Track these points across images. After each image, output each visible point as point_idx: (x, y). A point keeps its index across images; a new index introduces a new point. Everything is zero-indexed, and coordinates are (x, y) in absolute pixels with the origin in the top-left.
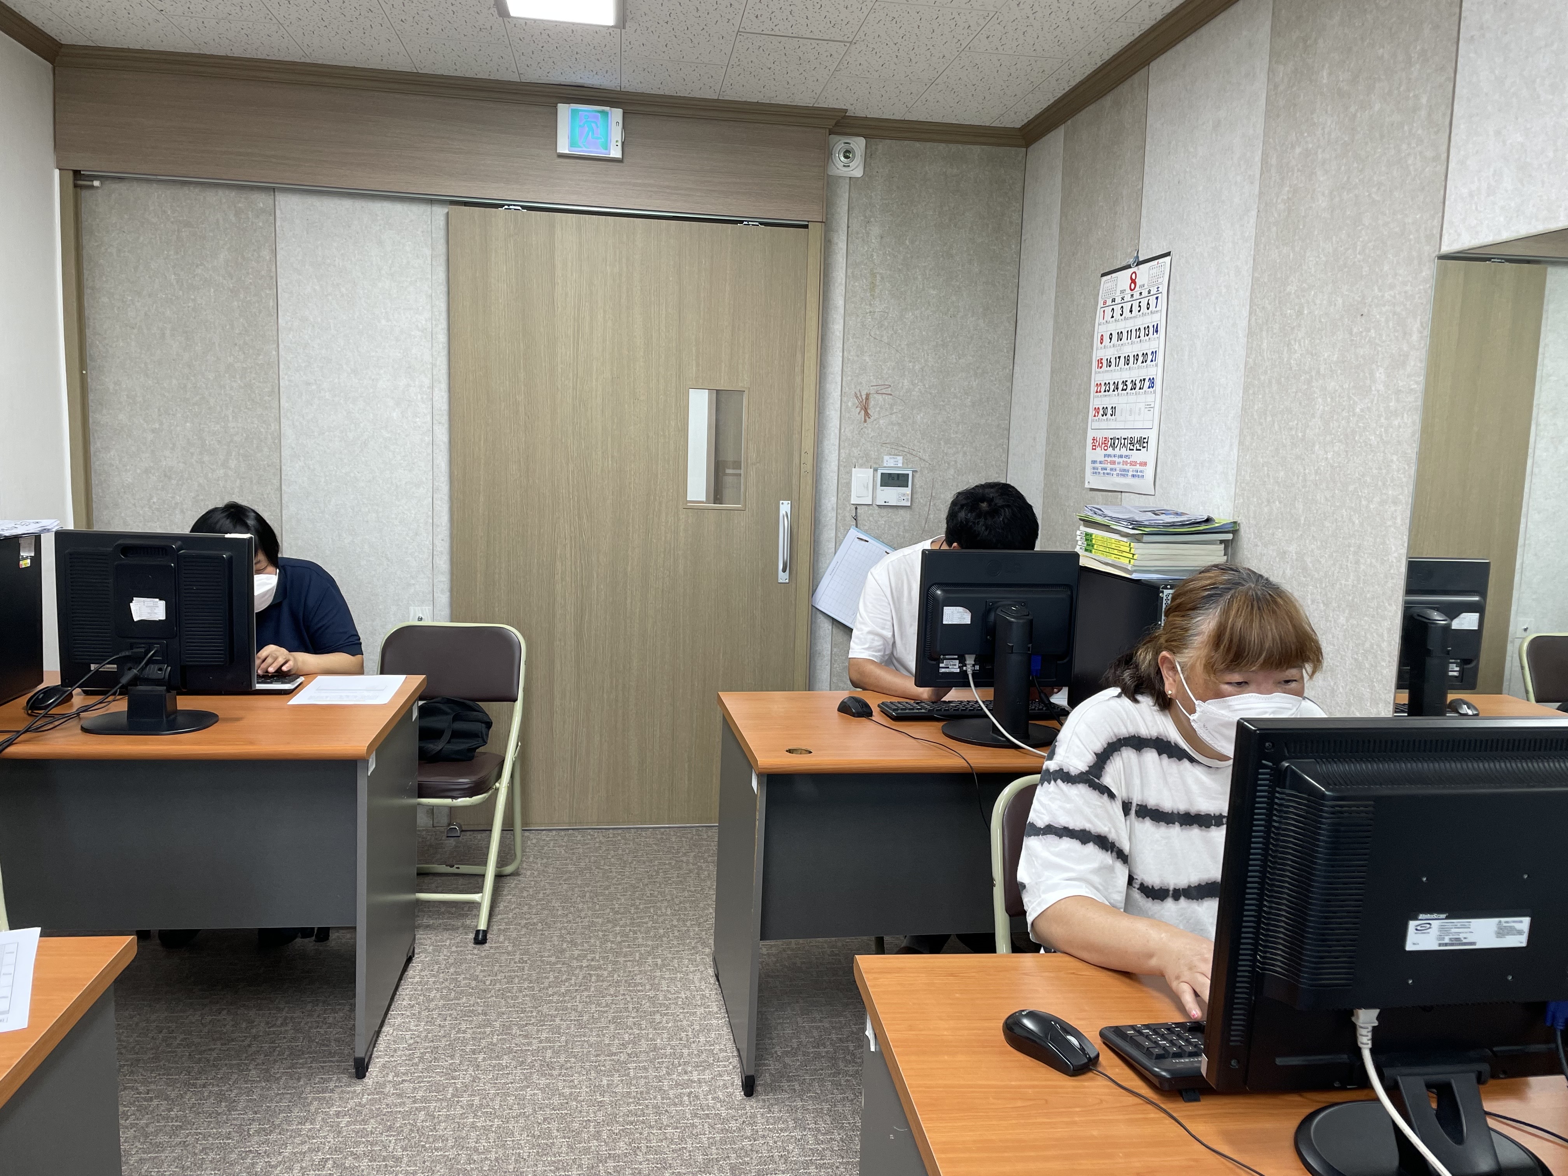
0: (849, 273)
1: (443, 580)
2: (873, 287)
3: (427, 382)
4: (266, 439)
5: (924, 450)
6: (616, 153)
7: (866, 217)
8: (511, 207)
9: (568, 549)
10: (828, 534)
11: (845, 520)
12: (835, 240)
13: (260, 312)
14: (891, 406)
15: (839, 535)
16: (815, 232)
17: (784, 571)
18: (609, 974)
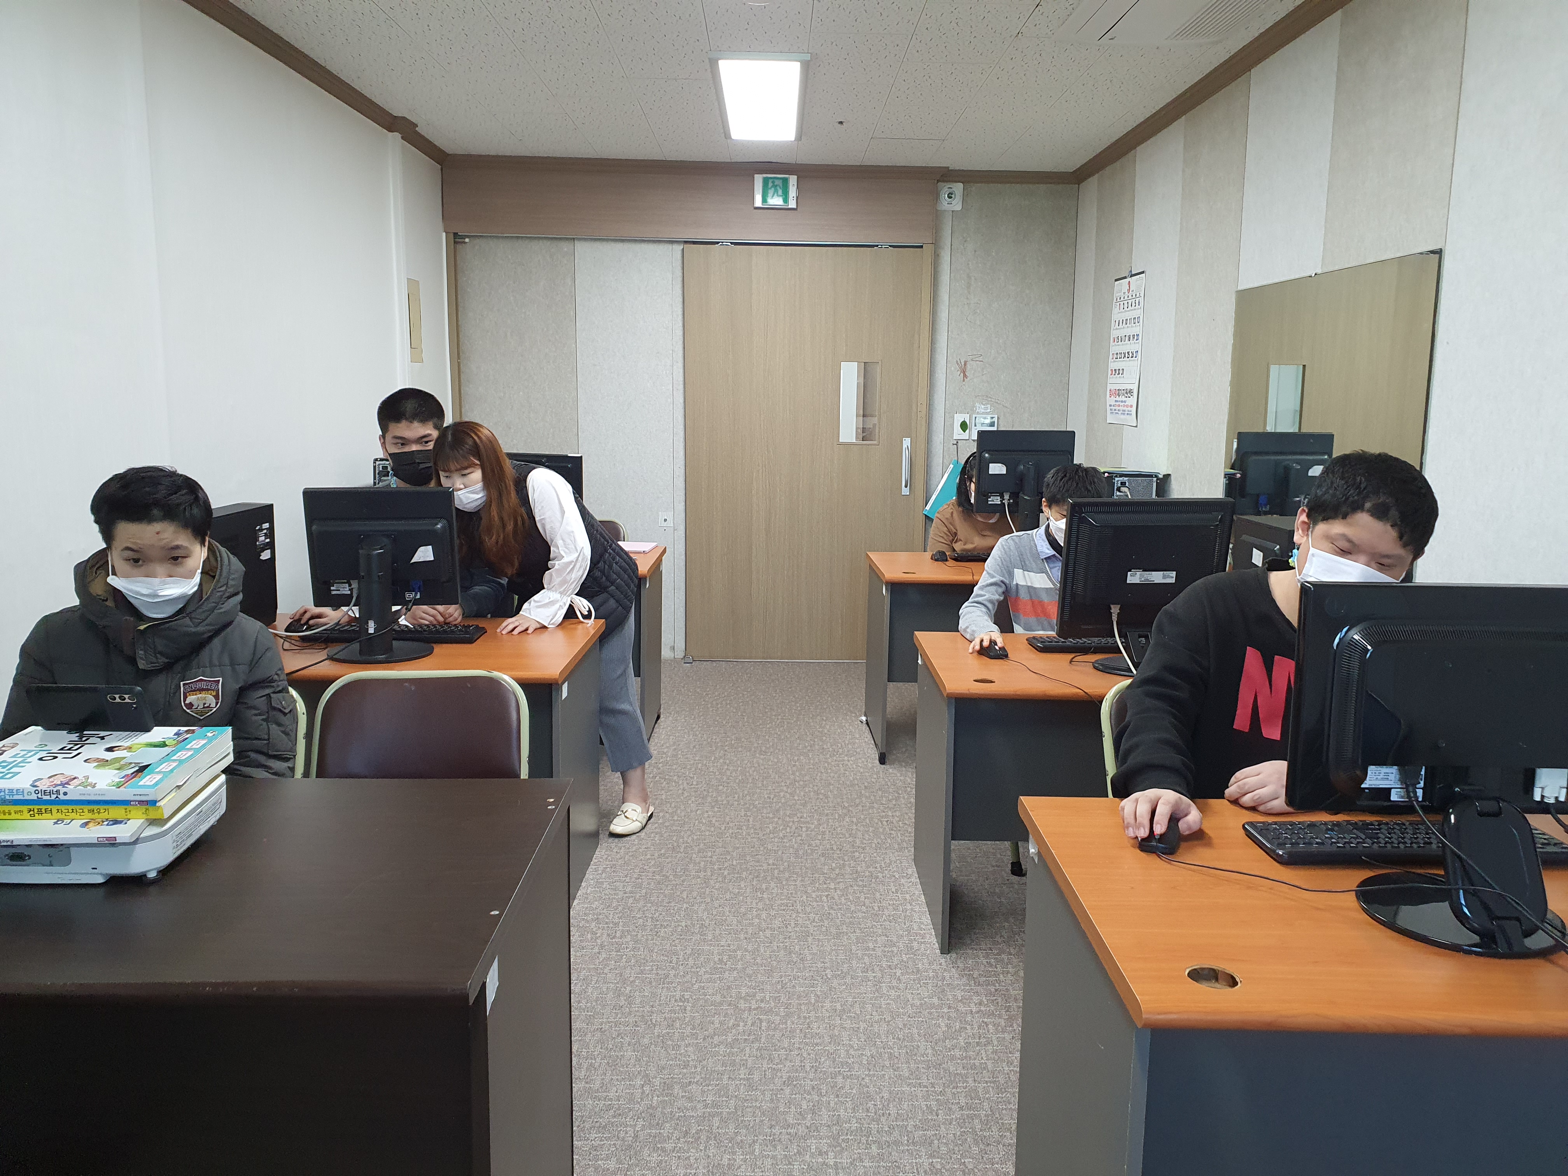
0: (952, 277)
1: (680, 495)
3: (669, 361)
4: (569, 402)
5: (1006, 399)
6: (793, 204)
7: (963, 237)
8: (724, 243)
9: (760, 473)
10: (937, 461)
11: (949, 450)
12: (942, 254)
13: (565, 319)
14: (982, 369)
15: (945, 461)
16: (928, 249)
17: (906, 486)
18: (795, 721)
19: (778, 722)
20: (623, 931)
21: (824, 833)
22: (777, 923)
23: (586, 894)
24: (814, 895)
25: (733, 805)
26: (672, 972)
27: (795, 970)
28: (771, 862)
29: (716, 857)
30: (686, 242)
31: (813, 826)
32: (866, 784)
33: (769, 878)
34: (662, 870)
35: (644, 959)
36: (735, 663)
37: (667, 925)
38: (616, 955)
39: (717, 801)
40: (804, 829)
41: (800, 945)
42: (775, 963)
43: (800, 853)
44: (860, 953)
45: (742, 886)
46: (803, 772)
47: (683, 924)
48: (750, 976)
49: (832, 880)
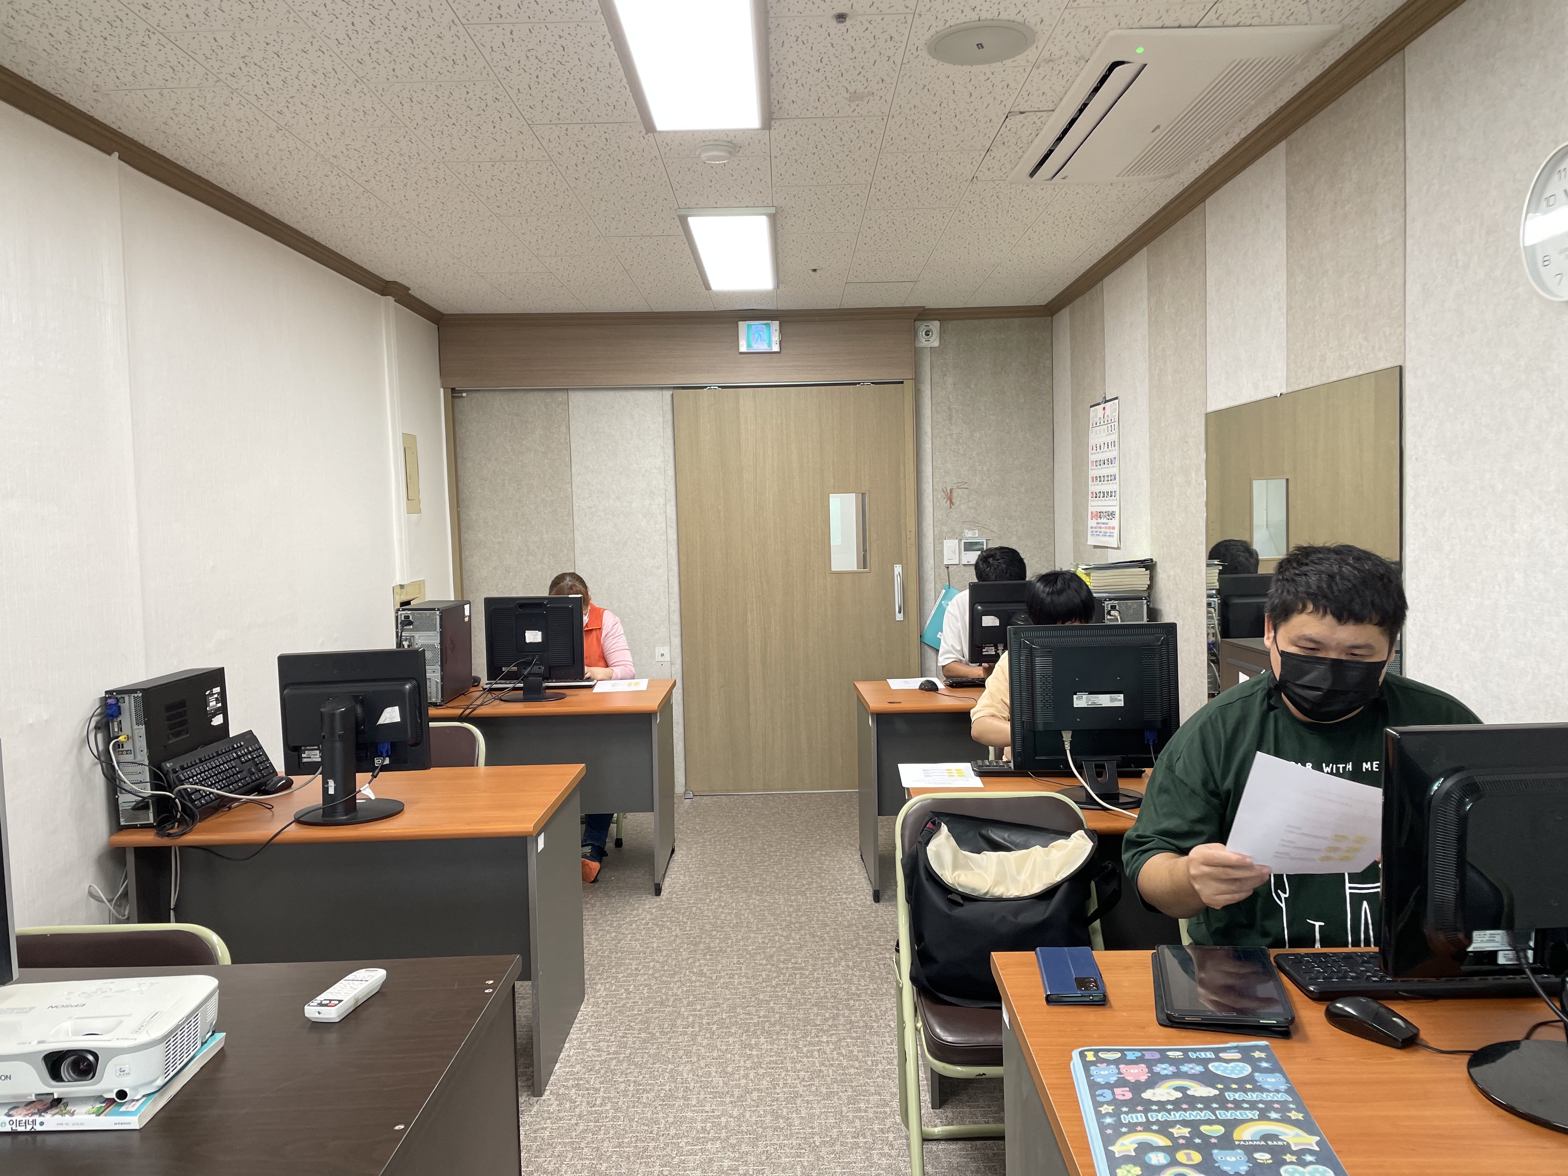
0: (934, 410)
1: (676, 629)
2: (950, 418)
3: (662, 501)
5: (993, 524)
6: (776, 348)
7: (942, 372)
8: (712, 388)
9: (755, 604)
10: (930, 586)
11: (940, 576)
12: (923, 388)
13: (561, 465)
14: (968, 496)
15: (937, 586)
16: (909, 385)
17: (900, 612)
18: (793, 858)
19: (776, 859)
20: (604, 1099)
21: (818, 979)
22: (765, 1083)
23: (568, 1056)
24: (805, 1050)
25: (726, 951)
26: (653, 1144)
27: (781, 1138)
28: (762, 1013)
29: (705, 1010)
30: (675, 388)
31: (807, 973)
32: (864, 924)
33: (759, 1032)
34: (648, 1028)
35: (623, 1130)
36: (736, 797)
37: (650, 1089)
38: (595, 1126)
39: (709, 948)
40: (798, 976)
41: (788, 1108)
42: (761, 1130)
43: (794, 1002)
44: (850, 1115)
45: (731, 1042)
46: (801, 914)
47: (667, 1088)
48: (733, 1146)
49: (824, 1031)
